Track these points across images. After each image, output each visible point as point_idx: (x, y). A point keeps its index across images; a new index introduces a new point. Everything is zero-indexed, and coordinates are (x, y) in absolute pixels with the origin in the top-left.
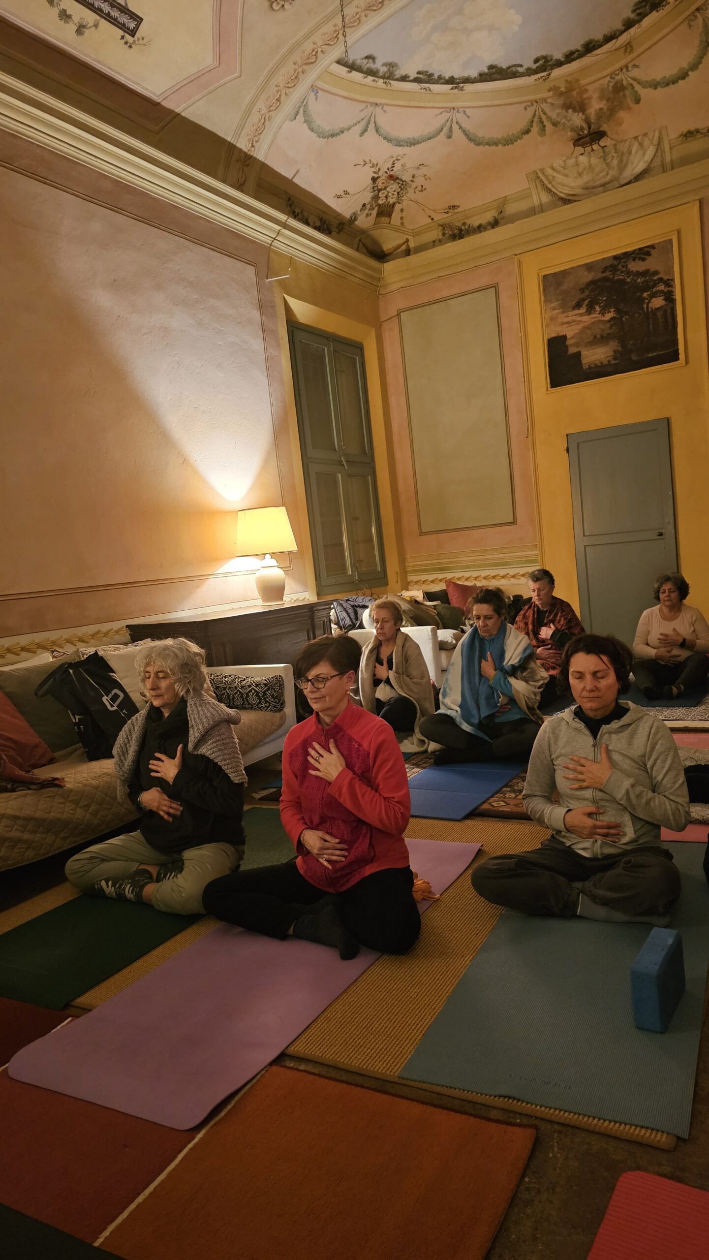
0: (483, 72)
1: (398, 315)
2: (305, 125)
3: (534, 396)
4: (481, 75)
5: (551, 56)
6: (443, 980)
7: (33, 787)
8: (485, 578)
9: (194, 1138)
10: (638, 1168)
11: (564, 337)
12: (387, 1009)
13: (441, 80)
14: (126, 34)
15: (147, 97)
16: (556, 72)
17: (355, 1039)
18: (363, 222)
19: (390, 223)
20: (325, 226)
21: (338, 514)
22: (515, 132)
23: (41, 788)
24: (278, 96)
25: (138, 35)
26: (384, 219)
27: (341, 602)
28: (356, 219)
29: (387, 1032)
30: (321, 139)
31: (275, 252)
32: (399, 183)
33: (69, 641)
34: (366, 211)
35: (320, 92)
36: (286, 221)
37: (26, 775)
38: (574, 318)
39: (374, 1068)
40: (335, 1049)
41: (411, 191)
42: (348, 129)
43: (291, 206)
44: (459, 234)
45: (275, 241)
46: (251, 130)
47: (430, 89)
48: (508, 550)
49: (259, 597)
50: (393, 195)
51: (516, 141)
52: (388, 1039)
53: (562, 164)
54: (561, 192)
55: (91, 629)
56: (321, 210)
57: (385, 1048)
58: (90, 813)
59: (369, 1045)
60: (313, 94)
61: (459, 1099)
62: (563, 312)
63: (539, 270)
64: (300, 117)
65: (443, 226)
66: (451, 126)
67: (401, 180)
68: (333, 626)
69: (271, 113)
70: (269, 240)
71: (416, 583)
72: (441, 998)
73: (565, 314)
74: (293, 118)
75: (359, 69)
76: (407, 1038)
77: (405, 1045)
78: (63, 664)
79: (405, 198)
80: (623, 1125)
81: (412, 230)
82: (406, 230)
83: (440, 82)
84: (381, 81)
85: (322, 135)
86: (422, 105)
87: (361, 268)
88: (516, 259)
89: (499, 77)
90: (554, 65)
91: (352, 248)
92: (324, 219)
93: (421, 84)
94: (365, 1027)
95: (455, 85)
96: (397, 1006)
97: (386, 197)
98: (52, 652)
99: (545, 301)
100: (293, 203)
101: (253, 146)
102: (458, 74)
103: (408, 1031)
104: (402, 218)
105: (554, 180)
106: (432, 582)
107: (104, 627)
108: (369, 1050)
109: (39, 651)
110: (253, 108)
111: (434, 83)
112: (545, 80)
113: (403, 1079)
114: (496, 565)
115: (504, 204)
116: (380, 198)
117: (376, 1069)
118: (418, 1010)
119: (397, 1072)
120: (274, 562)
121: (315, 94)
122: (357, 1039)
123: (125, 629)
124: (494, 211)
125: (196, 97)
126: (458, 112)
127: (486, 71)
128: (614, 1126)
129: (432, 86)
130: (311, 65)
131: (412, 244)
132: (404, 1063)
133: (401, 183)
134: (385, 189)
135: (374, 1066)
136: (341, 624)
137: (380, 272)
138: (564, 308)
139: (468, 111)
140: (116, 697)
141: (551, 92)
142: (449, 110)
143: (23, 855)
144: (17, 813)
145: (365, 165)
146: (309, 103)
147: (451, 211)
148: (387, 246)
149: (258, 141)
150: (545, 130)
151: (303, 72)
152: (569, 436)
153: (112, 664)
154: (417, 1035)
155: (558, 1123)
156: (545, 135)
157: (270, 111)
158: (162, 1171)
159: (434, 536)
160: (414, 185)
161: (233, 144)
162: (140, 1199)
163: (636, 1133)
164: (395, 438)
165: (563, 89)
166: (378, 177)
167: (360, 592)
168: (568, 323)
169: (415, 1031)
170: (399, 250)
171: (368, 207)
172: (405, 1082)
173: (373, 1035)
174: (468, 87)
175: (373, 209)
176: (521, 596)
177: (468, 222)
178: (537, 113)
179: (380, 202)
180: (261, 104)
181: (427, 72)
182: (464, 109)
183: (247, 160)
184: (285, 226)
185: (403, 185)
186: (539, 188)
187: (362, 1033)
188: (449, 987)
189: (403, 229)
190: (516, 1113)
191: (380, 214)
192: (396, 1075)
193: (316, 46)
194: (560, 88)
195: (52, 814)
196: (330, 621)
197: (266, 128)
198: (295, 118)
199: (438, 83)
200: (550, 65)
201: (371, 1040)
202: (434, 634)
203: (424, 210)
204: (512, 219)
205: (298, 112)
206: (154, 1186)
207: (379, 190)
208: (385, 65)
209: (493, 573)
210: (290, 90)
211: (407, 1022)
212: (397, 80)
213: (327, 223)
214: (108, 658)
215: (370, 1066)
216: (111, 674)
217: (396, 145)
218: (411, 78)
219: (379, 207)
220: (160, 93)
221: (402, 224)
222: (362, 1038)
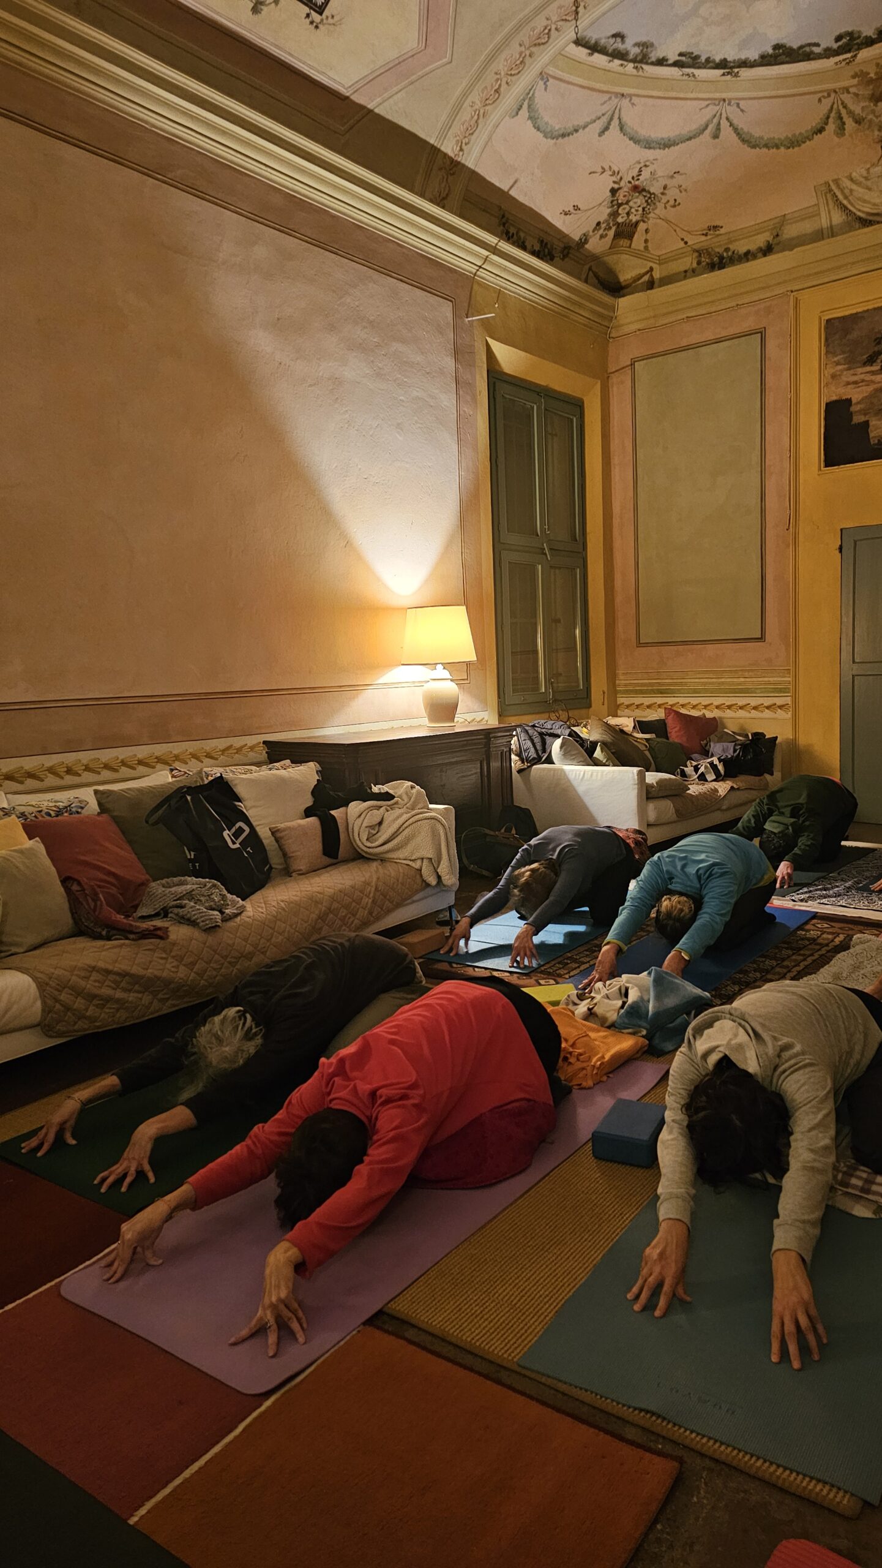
0: (766, 53)
1: (632, 364)
2: (529, 121)
3: (802, 475)
4: (763, 57)
5: (859, 32)
6: (592, 1241)
7: (132, 936)
8: (717, 707)
9: (260, 1405)
10: (806, 1535)
11: (849, 401)
12: (516, 1271)
13: (709, 64)
14: (312, 11)
15: (333, 90)
16: (865, 54)
17: (471, 1305)
18: (595, 245)
19: (630, 247)
20: (546, 250)
21: (534, 615)
22: (803, 131)
23: (140, 939)
24: (497, 86)
25: (326, 12)
26: (624, 242)
27: (527, 728)
28: (586, 241)
29: (512, 1301)
30: (549, 140)
31: (480, 284)
32: (645, 196)
33: (194, 756)
34: (601, 232)
35: (551, 80)
36: (497, 244)
37: (125, 921)
38: (862, 376)
39: (489, 1348)
40: (445, 1314)
41: (660, 206)
42: (585, 127)
43: (504, 225)
44: (719, 262)
45: (481, 270)
46: (460, 130)
47: (694, 76)
48: (750, 673)
49: (425, 715)
50: (637, 211)
51: (804, 142)
52: (512, 1311)
53: (865, 173)
54: (859, 210)
55: (222, 743)
56: (542, 230)
57: (506, 1322)
58: (195, 973)
59: (488, 1315)
60: (541, 83)
61: (589, 1405)
62: (849, 369)
63: (821, 312)
64: (524, 112)
65: (699, 252)
66: (719, 122)
67: (649, 192)
68: (513, 757)
69: (487, 108)
70: (473, 269)
71: (628, 706)
72: (585, 1266)
73: (852, 372)
74: (514, 113)
75: (603, 51)
76: (535, 1314)
77: (531, 1322)
78: (181, 787)
79: (652, 215)
80: (794, 1474)
81: (659, 256)
82: (650, 256)
83: (708, 66)
84: (631, 65)
85: (549, 135)
86: (682, 95)
87: (588, 304)
88: (792, 297)
89: (787, 59)
90: (862, 44)
91: (579, 278)
92: (545, 241)
93: (684, 70)
94: (486, 1291)
95: (728, 70)
96: (530, 1269)
97: (628, 214)
98: (172, 770)
99: (827, 353)
100: (507, 222)
101: (461, 150)
102: (732, 55)
103: (539, 1305)
104: (646, 241)
105: (852, 195)
106: (649, 707)
107: (238, 742)
108: (486, 1323)
109: (159, 766)
110: (464, 101)
111: (699, 68)
112: (848, 63)
113: (524, 1368)
114: (734, 691)
115: (782, 225)
116: (619, 214)
117: (491, 1350)
118: (555, 1278)
119: (517, 1357)
120: (446, 674)
121: (545, 83)
122: (474, 1305)
123: (261, 745)
124: (768, 234)
125: (395, 89)
126: (729, 104)
127: (771, 51)
128: (782, 1473)
129: (697, 72)
130: (542, 47)
131: (657, 275)
132: (528, 1347)
133: (649, 195)
134: (627, 203)
135: (489, 1345)
136: (524, 755)
137: (612, 308)
138: (851, 363)
139: (742, 103)
140: (240, 831)
141: (857, 79)
142: (717, 102)
143: (113, 1016)
144: (110, 967)
145: (603, 173)
146: (536, 95)
147: (712, 232)
148: (625, 277)
149: (468, 143)
150: (844, 129)
151: (530, 56)
152: (844, 531)
153: (240, 790)
154: (548, 1311)
155: (711, 1458)
156: (843, 134)
157: (486, 105)
158: (218, 1442)
159: (654, 650)
160: (664, 199)
161: (436, 148)
162: (187, 1474)
163: (810, 1487)
164: (616, 521)
165: (872, 75)
166: (619, 189)
167: (553, 715)
168: (855, 383)
169: (547, 1306)
170: (640, 282)
171: (603, 226)
172: (524, 1372)
173: (494, 1304)
174: (745, 73)
175: (610, 228)
176: (763, 735)
177: (732, 247)
178: (835, 106)
179: (620, 220)
180: (475, 97)
181: (692, 53)
182: (737, 101)
183: (453, 167)
184: (494, 250)
185: (651, 199)
186: (831, 203)
187: (481, 1298)
188: (599, 1252)
189: (646, 254)
190: (659, 1435)
191: (617, 235)
192: (515, 1360)
193: (549, 22)
194: (869, 74)
195: (149, 971)
196: (510, 750)
197: (480, 126)
198: (517, 114)
199: (705, 68)
200: (857, 44)
201: (491, 1309)
202: (641, 777)
203: (675, 231)
204: (791, 245)
205: (521, 106)
206: (206, 1460)
207: (620, 205)
208: (637, 45)
209: (728, 701)
210: (514, 78)
211: (539, 1292)
212: (652, 64)
213: (549, 246)
214: (236, 782)
215: (485, 1343)
216: (237, 803)
217: (645, 148)
218: (670, 62)
219: (618, 227)
220: (350, 84)
221: (646, 248)
222: (480, 1305)
